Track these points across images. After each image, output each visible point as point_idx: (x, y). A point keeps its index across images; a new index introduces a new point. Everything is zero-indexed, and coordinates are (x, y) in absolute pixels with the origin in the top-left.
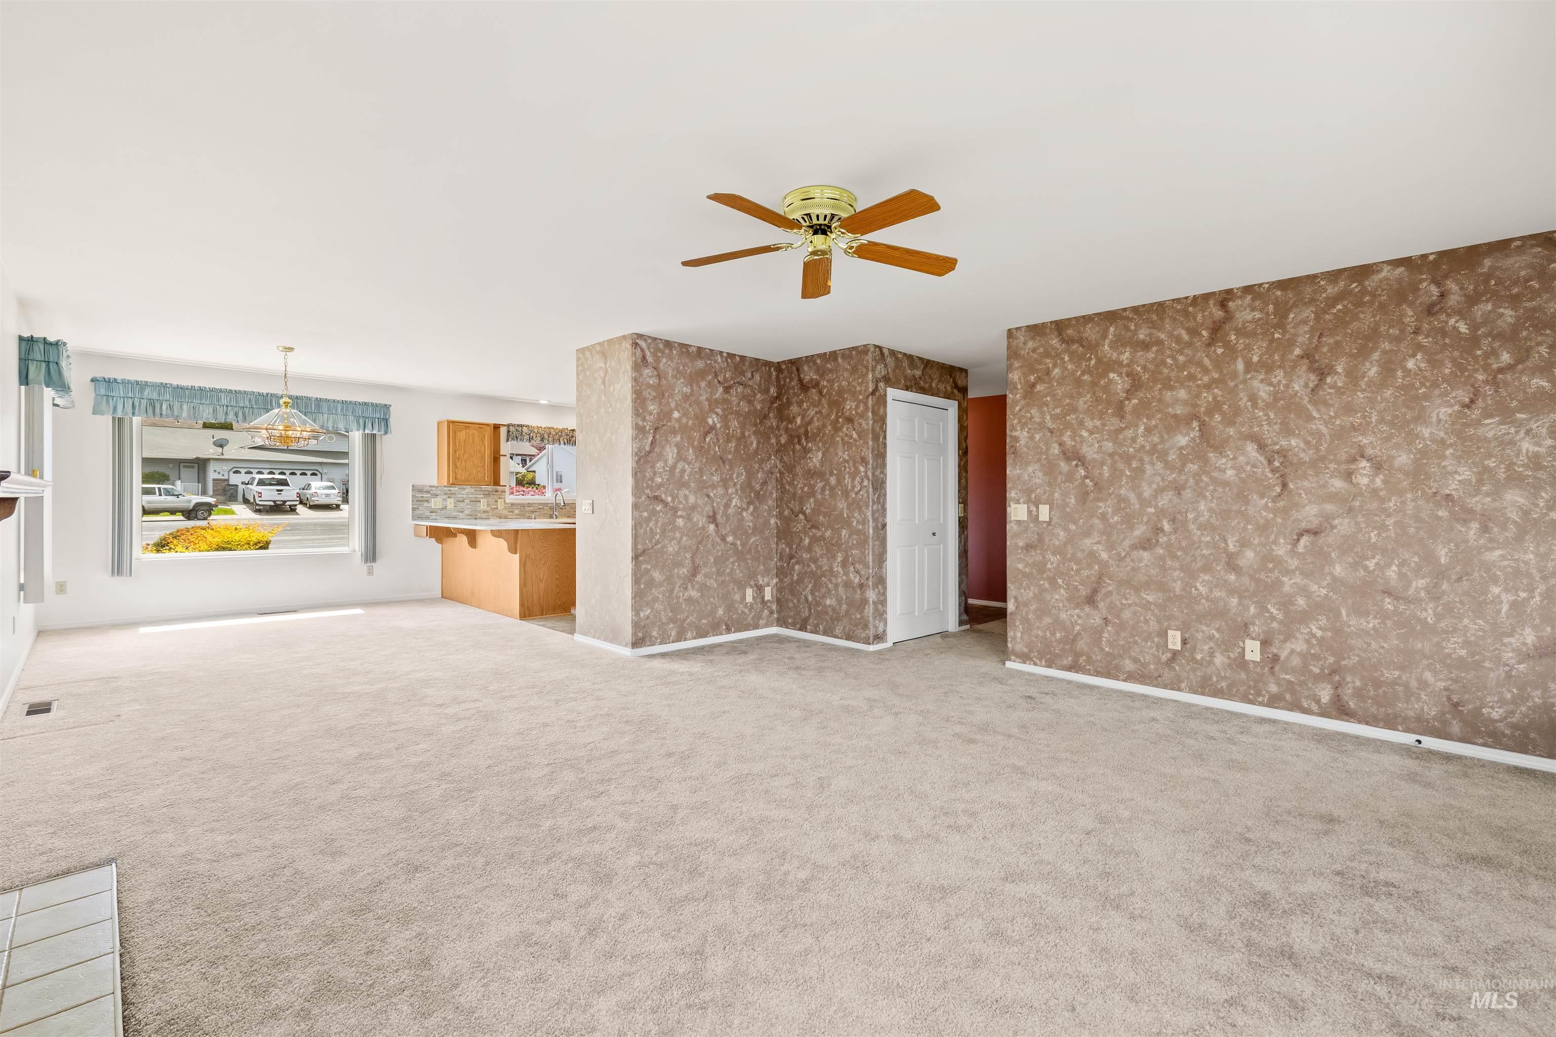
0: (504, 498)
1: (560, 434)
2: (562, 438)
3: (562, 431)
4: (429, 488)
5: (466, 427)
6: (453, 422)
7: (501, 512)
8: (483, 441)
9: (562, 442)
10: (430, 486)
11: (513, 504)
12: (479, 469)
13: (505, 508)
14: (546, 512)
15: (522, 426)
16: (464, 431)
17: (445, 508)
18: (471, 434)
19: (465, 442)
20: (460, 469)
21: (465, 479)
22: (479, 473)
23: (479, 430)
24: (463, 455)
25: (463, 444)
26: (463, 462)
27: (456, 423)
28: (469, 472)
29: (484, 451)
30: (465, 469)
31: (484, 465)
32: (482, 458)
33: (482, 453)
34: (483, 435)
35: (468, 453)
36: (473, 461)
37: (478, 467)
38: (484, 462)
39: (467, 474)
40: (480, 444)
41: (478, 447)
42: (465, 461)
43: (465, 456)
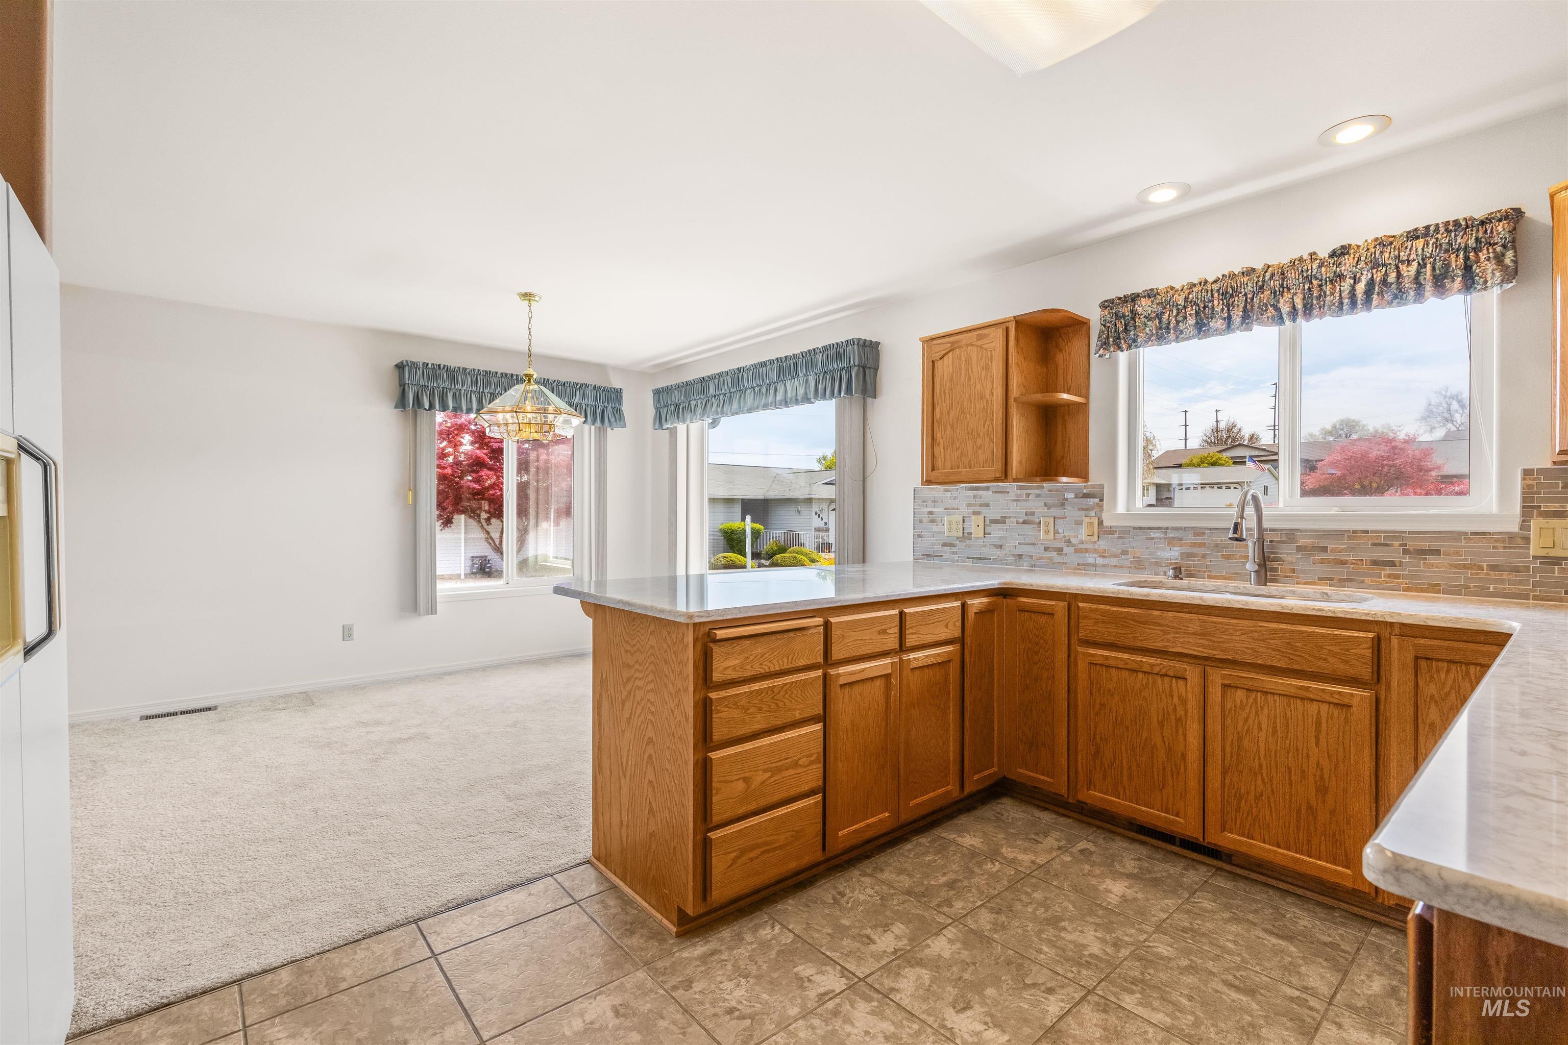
0: (1099, 514)
2: (1287, 296)
5: (952, 343)
11: (1125, 531)
12: (979, 442)
13: (1103, 541)
15: (1134, 298)
16: (950, 354)
17: (965, 537)
18: (963, 358)
19: (951, 380)
20: (942, 445)
21: (952, 468)
22: (980, 452)
23: (979, 343)
24: (949, 413)
25: (947, 387)
26: (949, 428)
27: (935, 342)
28: (959, 451)
29: (992, 393)
30: (953, 444)
31: (990, 429)
32: (986, 412)
33: (987, 401)
34: (989, 353)
35: (959, 406)
36: (968, 423)
37: (979, 435)
38: (991, 421)
39: (956, 456)
40: (983, 377)
41: (978, 387)
42: (952, 427)
43: (952, 413)
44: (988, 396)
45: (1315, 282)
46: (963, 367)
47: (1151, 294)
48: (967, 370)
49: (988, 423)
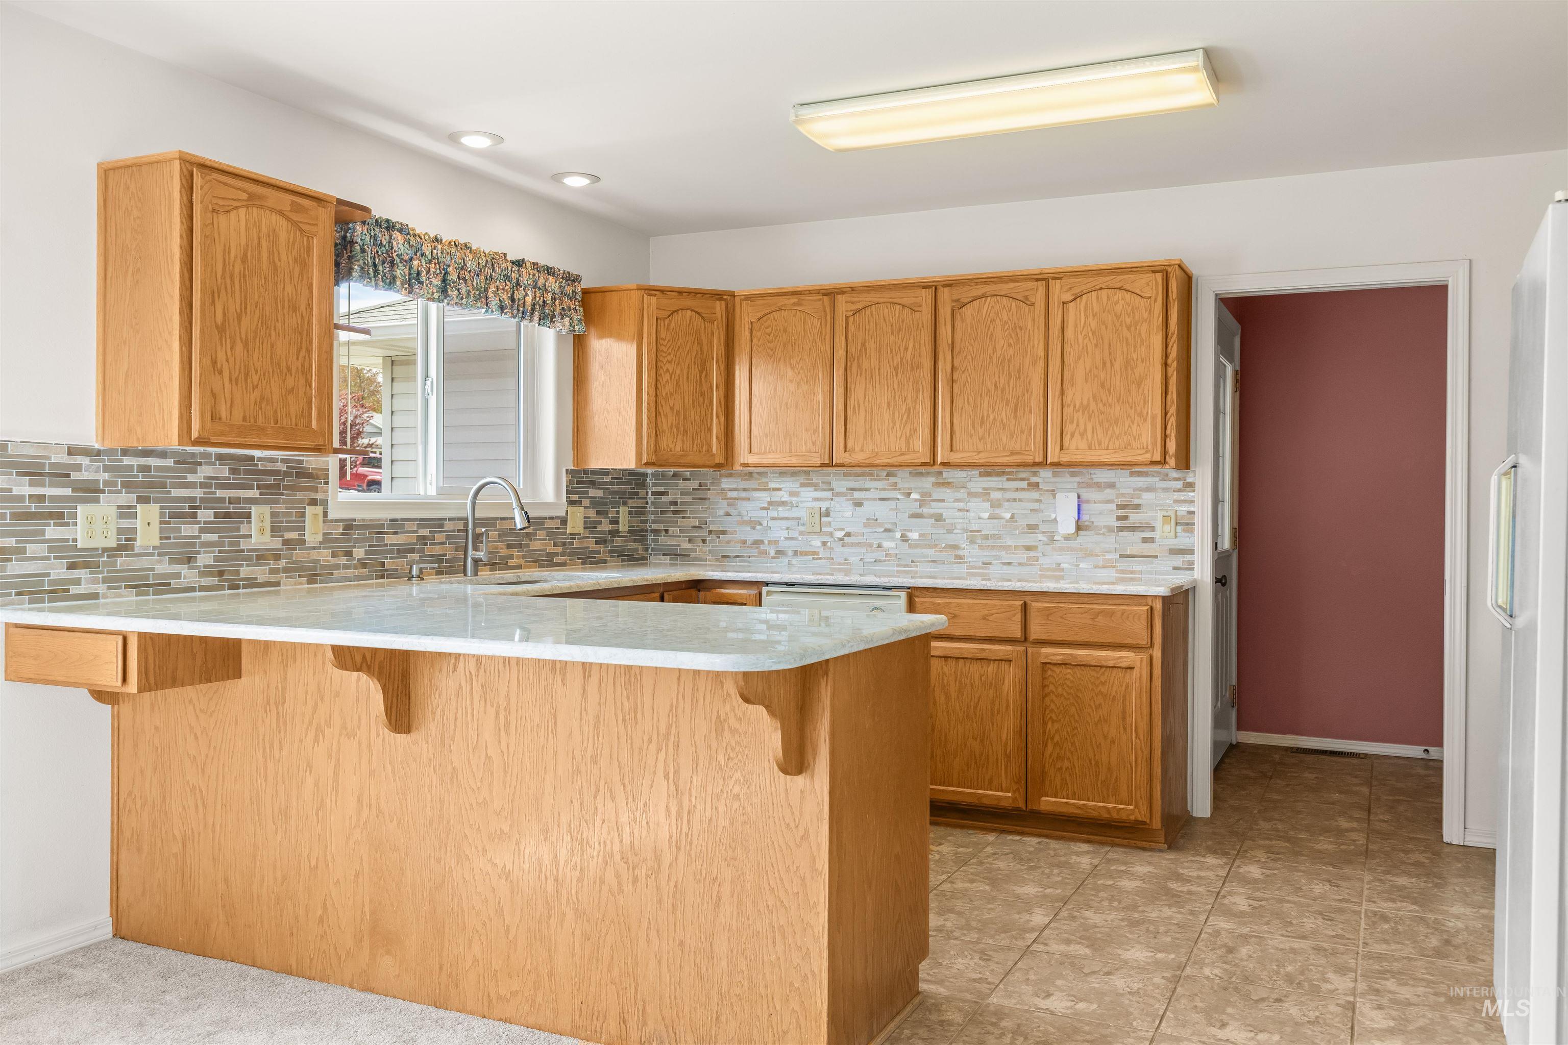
0: (325, 502)
1: (488, 271)
3: (493, 260)
4: (64, 459)
5: (252, 196)
6: (206, 167)
7: (314, 555)
8: (304, 265)
9: (494, 303)
10: (72, 451)
11: (349, 525)
12: (290, 382)
13: (327, 540)
14: (437, 550)
15: (390, 226)
16: (242, 211)
17: (126, 545)
18: (264, 230)
19: (244, 260)
20: (226, 374)
21: (244, 419)
22: (291, 398)
23: (295, 217)
24: (239, 319)
25: (237, 270)
26: (239, 347)
27: (215, 175)
28: (257, 393)
29: (309, 307)
30: (247, 375)
31: (307, 365)
32: (301, 334)
33: (302, 316)
34: (305, 239)
35: (257, 312)
36: (272, 346)
37: (289, 369)
38: (309, 351)
39: (253, 399)
40: (296, 275)
41: (289, 289)
42: (246, 344)
43: (245, 321)
44: (303, 307)
45: (508, 283)
46: (264, 244)
47: (404, 230)
48: (271, 253)
49: (303, 353)
